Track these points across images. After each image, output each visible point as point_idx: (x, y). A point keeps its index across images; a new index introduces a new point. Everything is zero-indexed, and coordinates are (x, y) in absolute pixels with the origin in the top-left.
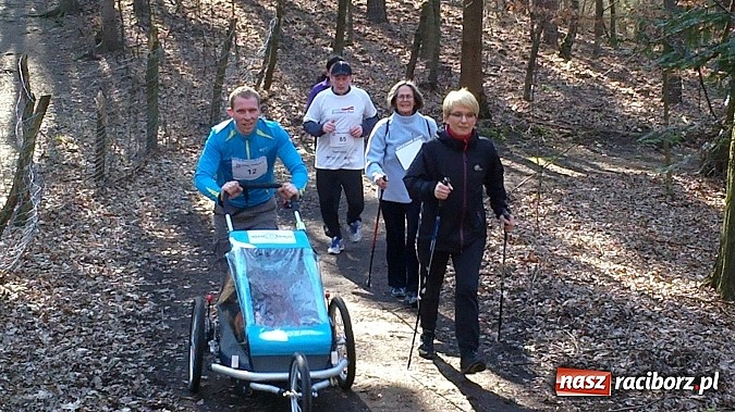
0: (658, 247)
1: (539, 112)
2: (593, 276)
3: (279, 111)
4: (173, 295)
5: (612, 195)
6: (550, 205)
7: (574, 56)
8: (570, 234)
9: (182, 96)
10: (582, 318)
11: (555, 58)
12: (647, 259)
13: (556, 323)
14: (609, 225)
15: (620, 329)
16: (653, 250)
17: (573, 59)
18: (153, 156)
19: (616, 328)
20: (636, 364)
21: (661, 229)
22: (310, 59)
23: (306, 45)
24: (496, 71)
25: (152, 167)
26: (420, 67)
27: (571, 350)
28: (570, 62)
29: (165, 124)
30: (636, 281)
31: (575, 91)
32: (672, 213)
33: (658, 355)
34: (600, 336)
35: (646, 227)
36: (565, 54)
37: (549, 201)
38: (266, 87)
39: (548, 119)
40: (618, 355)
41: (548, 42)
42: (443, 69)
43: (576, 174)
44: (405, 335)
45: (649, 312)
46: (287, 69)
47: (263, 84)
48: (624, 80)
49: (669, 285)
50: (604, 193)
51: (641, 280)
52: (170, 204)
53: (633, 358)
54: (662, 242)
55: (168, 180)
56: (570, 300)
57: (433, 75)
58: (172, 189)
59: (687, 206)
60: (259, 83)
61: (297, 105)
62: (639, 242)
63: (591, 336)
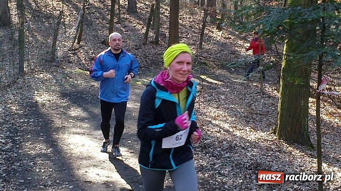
0: (255, 116)
1: (206, 54)
2: (221, 130)
3: (84, 54)
4: (21, 140)
5: (236, 92)
6: (206, 97)
7: (224, 29)
8: (214, 111)
9: (37, 47)
10: (212, 149)
11: (215, 30)
12: (249, 121)
13: (199, 151)
14: (233, 106)
15: (229, 153)
16: (252, 117)
17: (223, 30)
18: (21, 75)
19: (227, 153)
20: (233, 169)
21: (256, 108)
22: (100, 30)
23: (98, 24)
24: (187, 35)
25: (20, 81)
26: (151, 34)
27: (205, 164)
28: (221, 32)
29: (28, 60)
30: (241, 131)
31: (223, 45)
32: (262, 101)
33: (244, 165)
34: (218, 157)
35: (250, 107)
36: (219, 28)
37: (206, 95)
38: (78, 43)
39: (210, 58)
40: (226, 165)
41: (212, 23)
42: (162, 34)
43: (220, 83)
44: (129, 157)
45: (243, 146)
46: (89, 35)
47: (76, 42)
48: (246, 40)
49: (255, 133)
50: (232, 92)
51: (243, 131)
52: (27, 98)
53: (232, 167)
54: (256, 114)
55: (27, 86)
56: (208, 141)
57: (157, 38)
58: (29, 91)
59: (270, 97)
60: (74, 41)
61: (92, 51)
62: (246, 114)
63: (215, 157)
